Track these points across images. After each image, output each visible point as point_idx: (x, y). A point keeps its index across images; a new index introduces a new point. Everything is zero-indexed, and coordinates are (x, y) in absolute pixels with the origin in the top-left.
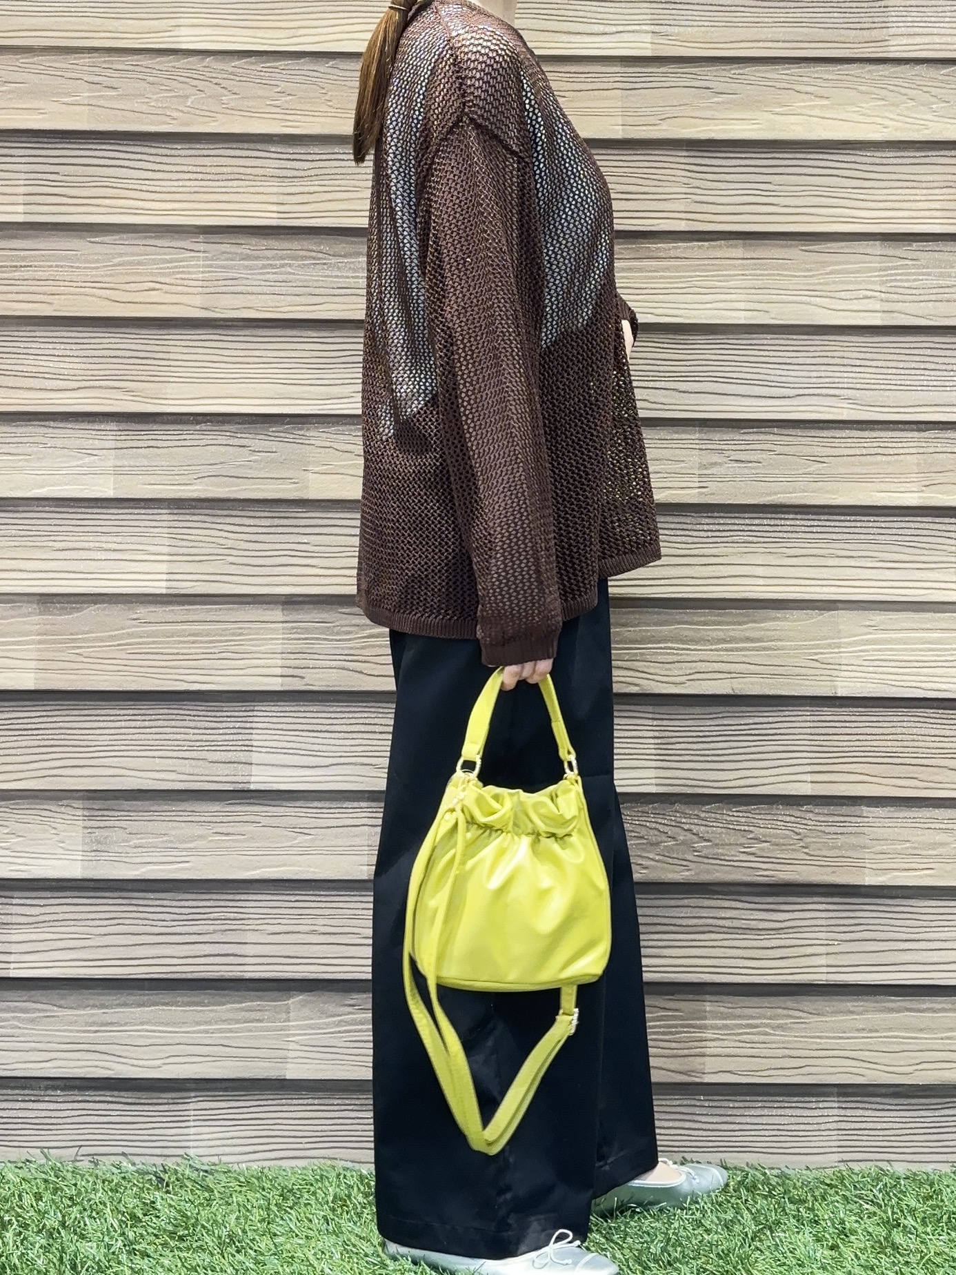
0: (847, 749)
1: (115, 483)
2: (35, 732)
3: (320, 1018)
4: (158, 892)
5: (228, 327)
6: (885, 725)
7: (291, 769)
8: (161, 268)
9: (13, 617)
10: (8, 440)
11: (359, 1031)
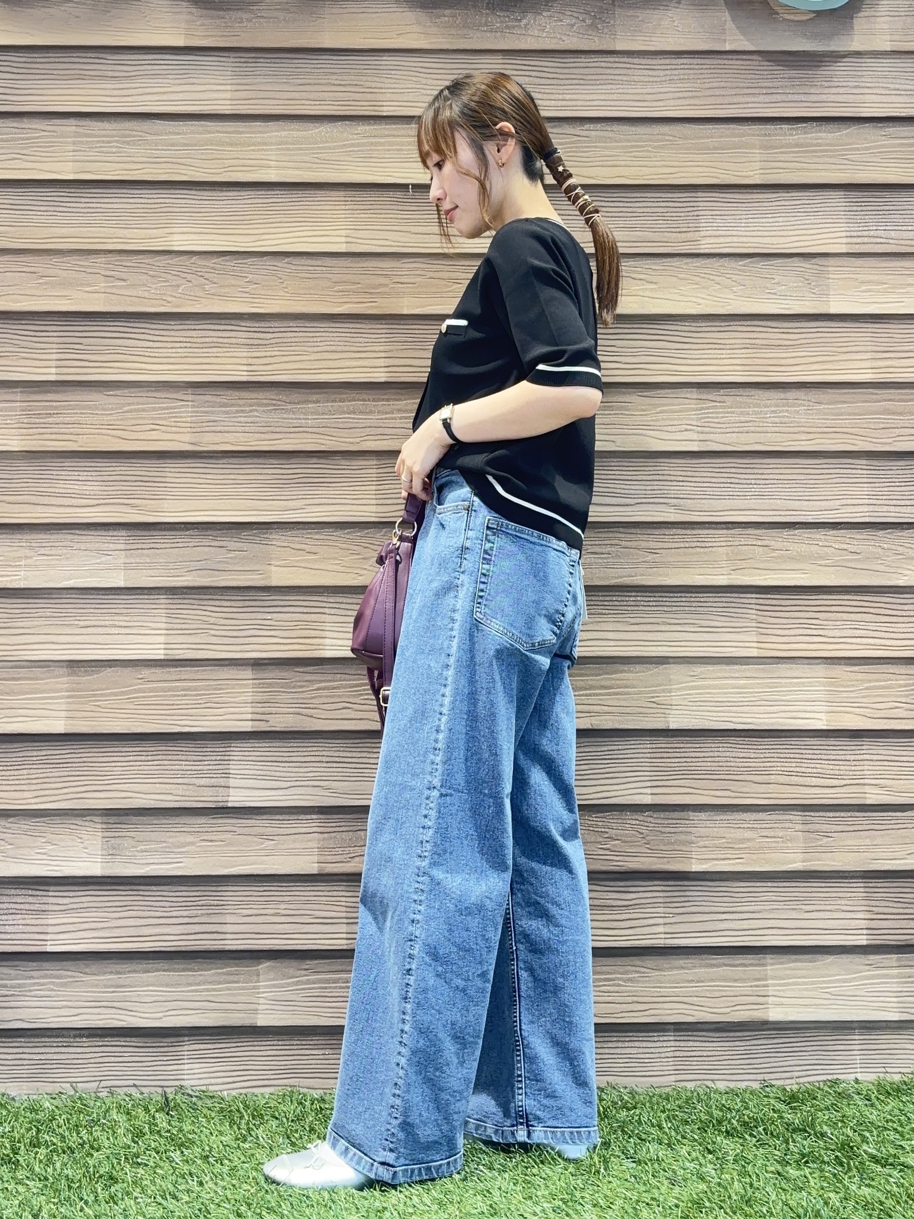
1: (124, 576)
2: (65, 765)
3: (282, 979)
4: (159, 885)
5: (211, 457)
7: (258, 791)
8: (159, 414)
9: (48, 678)
10: (44, 545)
11: (313, 988)
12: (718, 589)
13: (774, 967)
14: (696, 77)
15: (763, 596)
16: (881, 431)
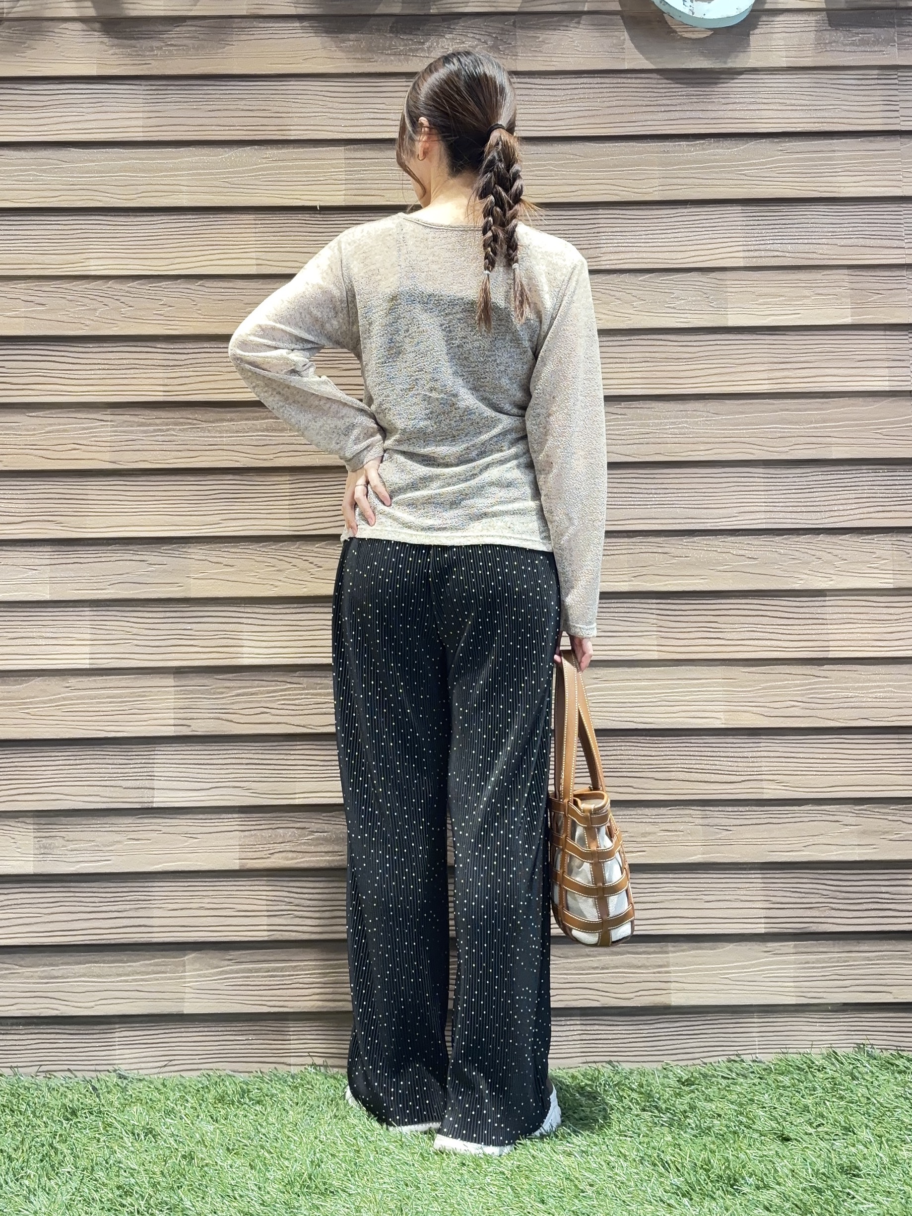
1: (51, 589)
3: (207, 969)
4: (89, 882)
5: (129, 475)
7: (183, 792)
8: (80, 434)
11: (236, 978)
12: (618, 596)
13: (677, 955)
14: (596, 95)
15: (664, 601)
16: (778, 440)
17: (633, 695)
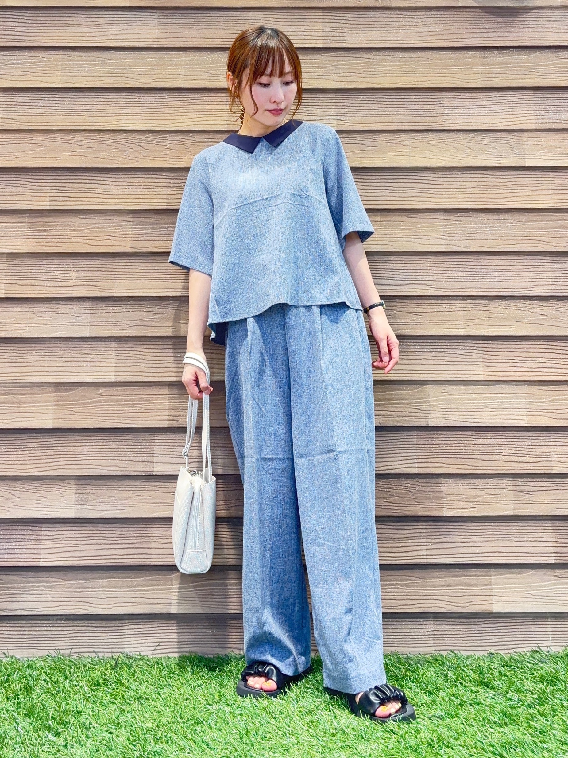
0: (434, 451)
1: (90, 330)
3: (187, 584)
5: (144, 256)
6: (452, 439)
7: (172, 464)
8: (113, 230)
9: (42, 394)
10: (41, 310)
11: (206, 590)
12: (459, 338)
13: (496, 577)
14: (441, 22)
15: (487, 342)
16: (560, 239)
17: (467, 404)
